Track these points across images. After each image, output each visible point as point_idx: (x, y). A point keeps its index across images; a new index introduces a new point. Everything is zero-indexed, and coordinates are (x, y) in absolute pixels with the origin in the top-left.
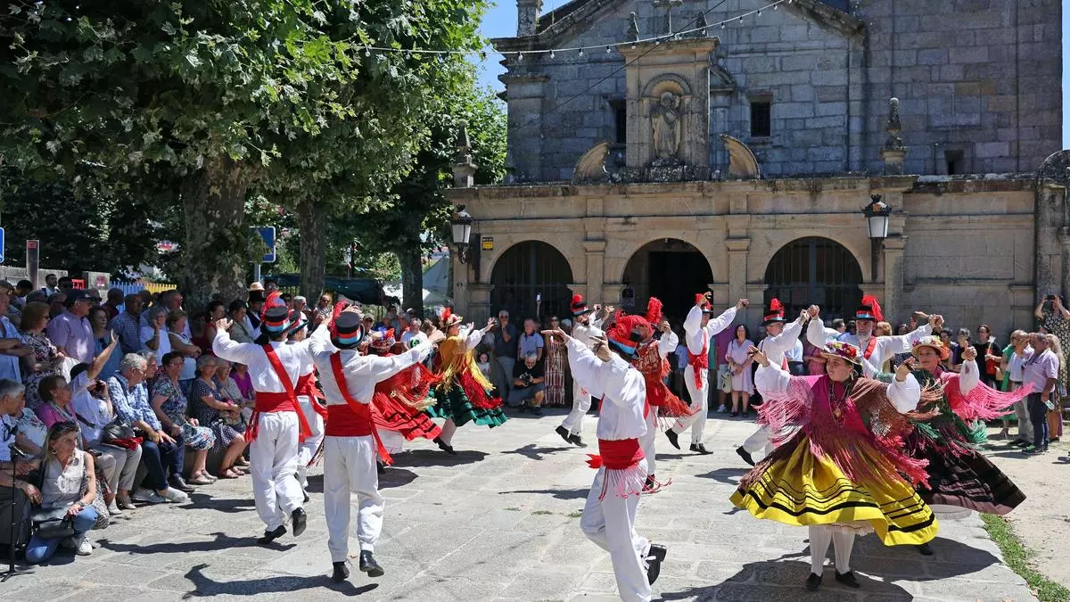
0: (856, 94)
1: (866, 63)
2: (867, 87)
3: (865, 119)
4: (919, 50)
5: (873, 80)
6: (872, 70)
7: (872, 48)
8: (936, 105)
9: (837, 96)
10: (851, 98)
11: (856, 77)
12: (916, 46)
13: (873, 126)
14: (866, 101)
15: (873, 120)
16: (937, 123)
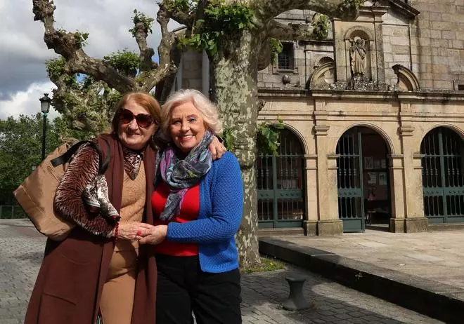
0: (414, 51)
1: (418, 34)
2: (420, 48)
3: (420, 64)
4: (442, 31)
5: (423, 44)
6: (421, 39)
7: (420, 27)
8: (452, 61)
9: (404, 52)
10: (412, 53)
11: (414, 42)
12: (440, 29)
13: (424, 70)
14: (419, 55)
15: (423, 66)
16: (453, 70)
